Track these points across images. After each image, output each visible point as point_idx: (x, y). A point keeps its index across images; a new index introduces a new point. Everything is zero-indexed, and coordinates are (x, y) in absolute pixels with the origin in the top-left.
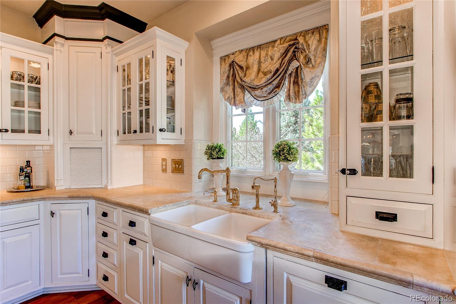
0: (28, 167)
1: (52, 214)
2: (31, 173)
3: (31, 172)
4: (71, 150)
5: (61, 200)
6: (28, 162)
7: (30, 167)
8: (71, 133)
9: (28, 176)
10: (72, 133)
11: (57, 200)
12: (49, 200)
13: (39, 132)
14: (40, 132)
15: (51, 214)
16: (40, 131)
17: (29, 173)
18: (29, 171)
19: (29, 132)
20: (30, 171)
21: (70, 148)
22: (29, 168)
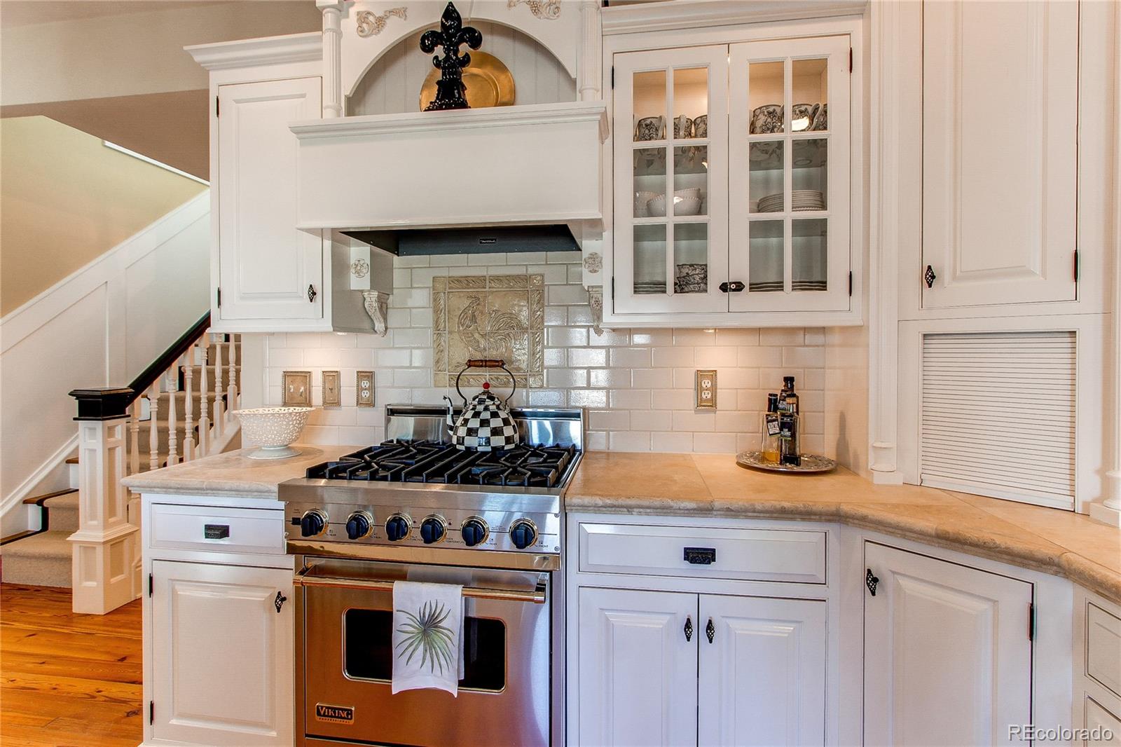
0: (789, 396)
1: (872, 581)
2: (795, 414)
3: (797, 412)
4: (927, 341)
5: (904, 537)
6: (789, 380)
7: (794, 395)
8: (930, 277)
9: (790, 425)
10: (933, 277)
11: (892, 533)
12: (860, 526)
13: (822, 286)
14: (826, 286)
15: (868, 579)
16: (826, 283)
17: (791, 416)
18: (791, 409)
19: (793, 286)
20: (795, 411)
21: (925, 335)
22: (789, 400)
